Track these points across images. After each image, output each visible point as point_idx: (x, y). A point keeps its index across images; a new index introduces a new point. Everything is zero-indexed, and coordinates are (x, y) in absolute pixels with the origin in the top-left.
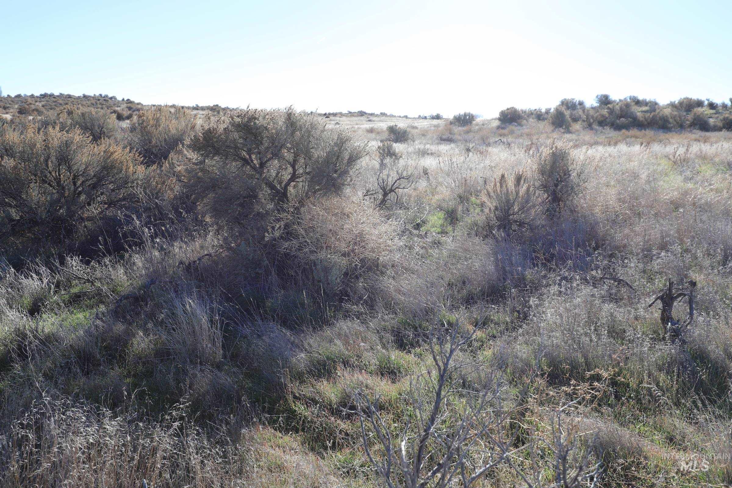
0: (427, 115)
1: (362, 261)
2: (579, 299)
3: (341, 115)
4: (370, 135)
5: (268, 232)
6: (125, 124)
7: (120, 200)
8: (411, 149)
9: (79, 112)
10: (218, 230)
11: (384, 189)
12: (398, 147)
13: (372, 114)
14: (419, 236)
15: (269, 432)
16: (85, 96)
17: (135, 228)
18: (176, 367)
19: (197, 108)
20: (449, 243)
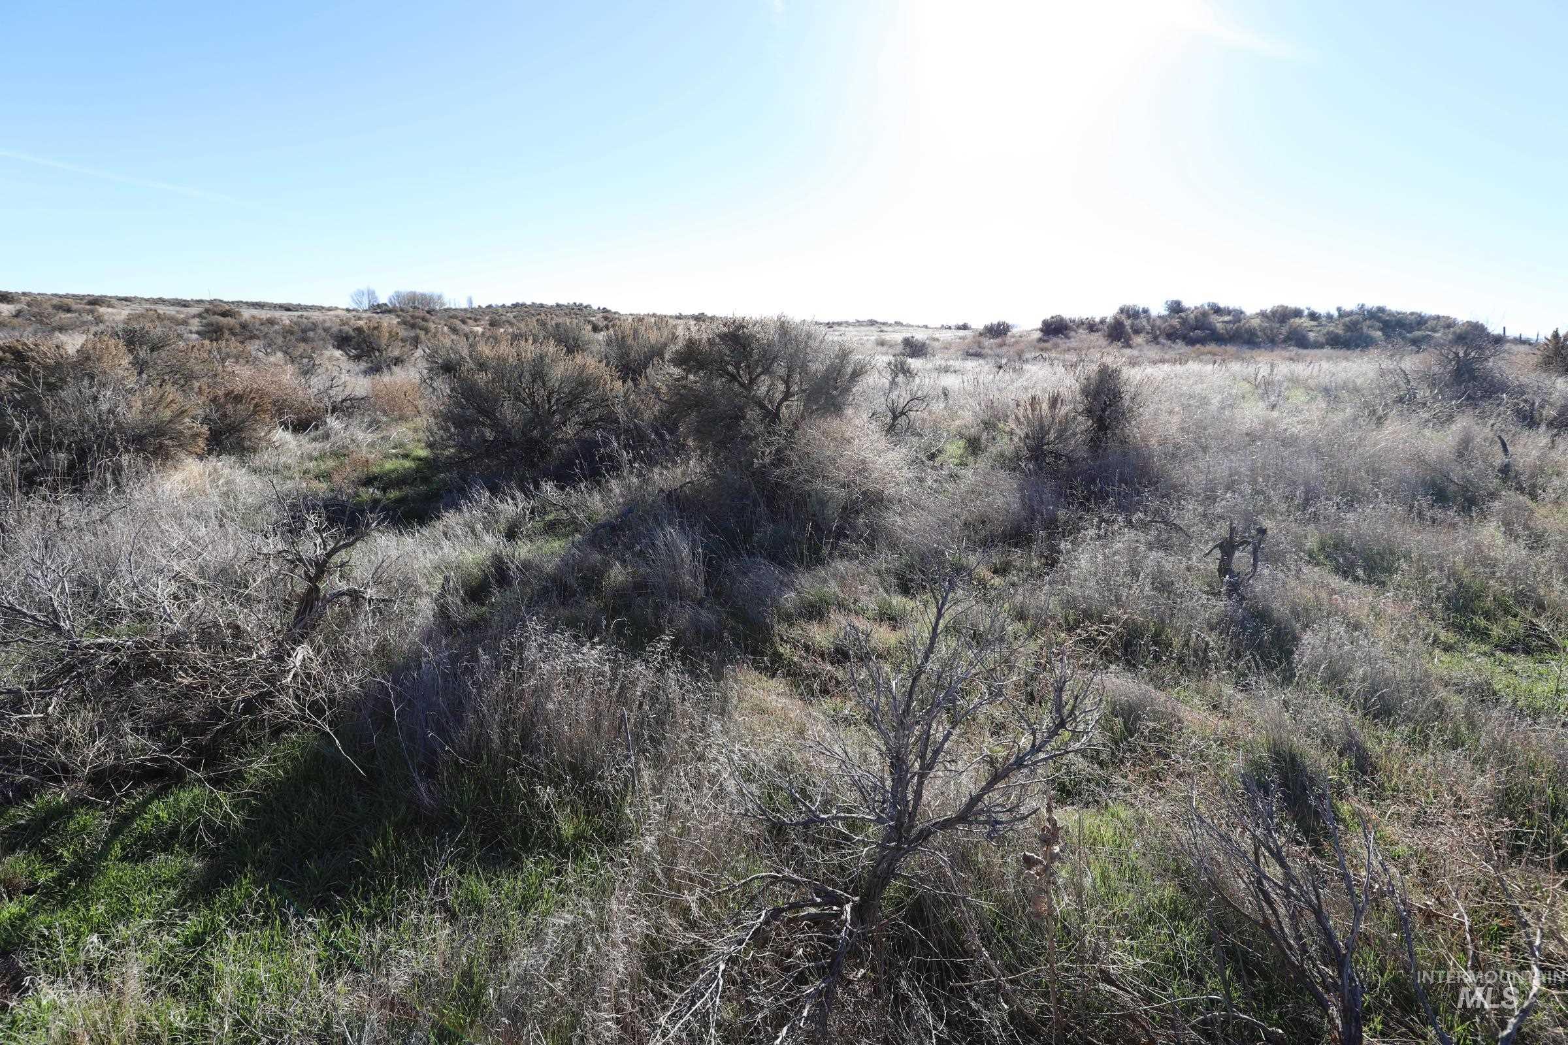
0: (953, 323)
1: (864, 493)
2: (1120, 545)
3: (848, 324)
4: (880, 348)
5: (757, 458)
6: (601, 336)
7: (596, 420)
8: (930, 366)
9: (553, 323)
10: (701, 456)
11: (893, 412)
12: (914, 363)
13: (884, 324)
14: (933, 468)
15: (755, 674)
16: (558, 305)
17: (612, 451)
18: (654, 601)
19: (680, 317)
20: (969, 476)
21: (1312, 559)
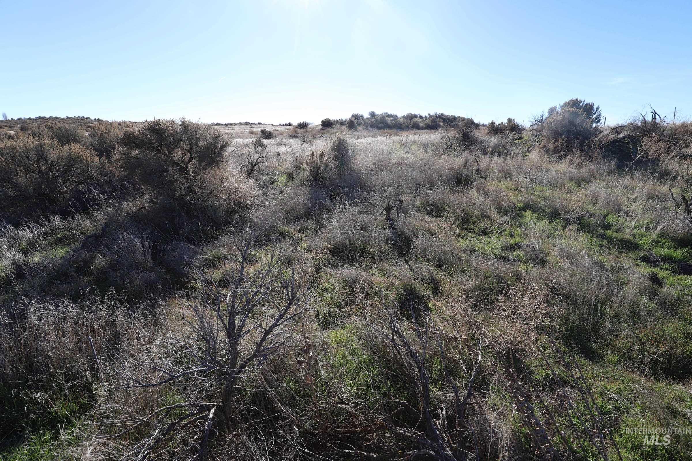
0: (284, 124)
1: (236, 203)
2: (349, 213)
3: (235, 124)
4: (250, 135)
5: (177, 191)
8: (273, 142)
9: (58, 127)
10: (150, 193)
11: (252, 164)
12: (265, 141)
13: (253, 124)
14: (272, 188)
16: (68, 118)
17: (94, 195)
20: (288, 190)
21: (419, 211)
